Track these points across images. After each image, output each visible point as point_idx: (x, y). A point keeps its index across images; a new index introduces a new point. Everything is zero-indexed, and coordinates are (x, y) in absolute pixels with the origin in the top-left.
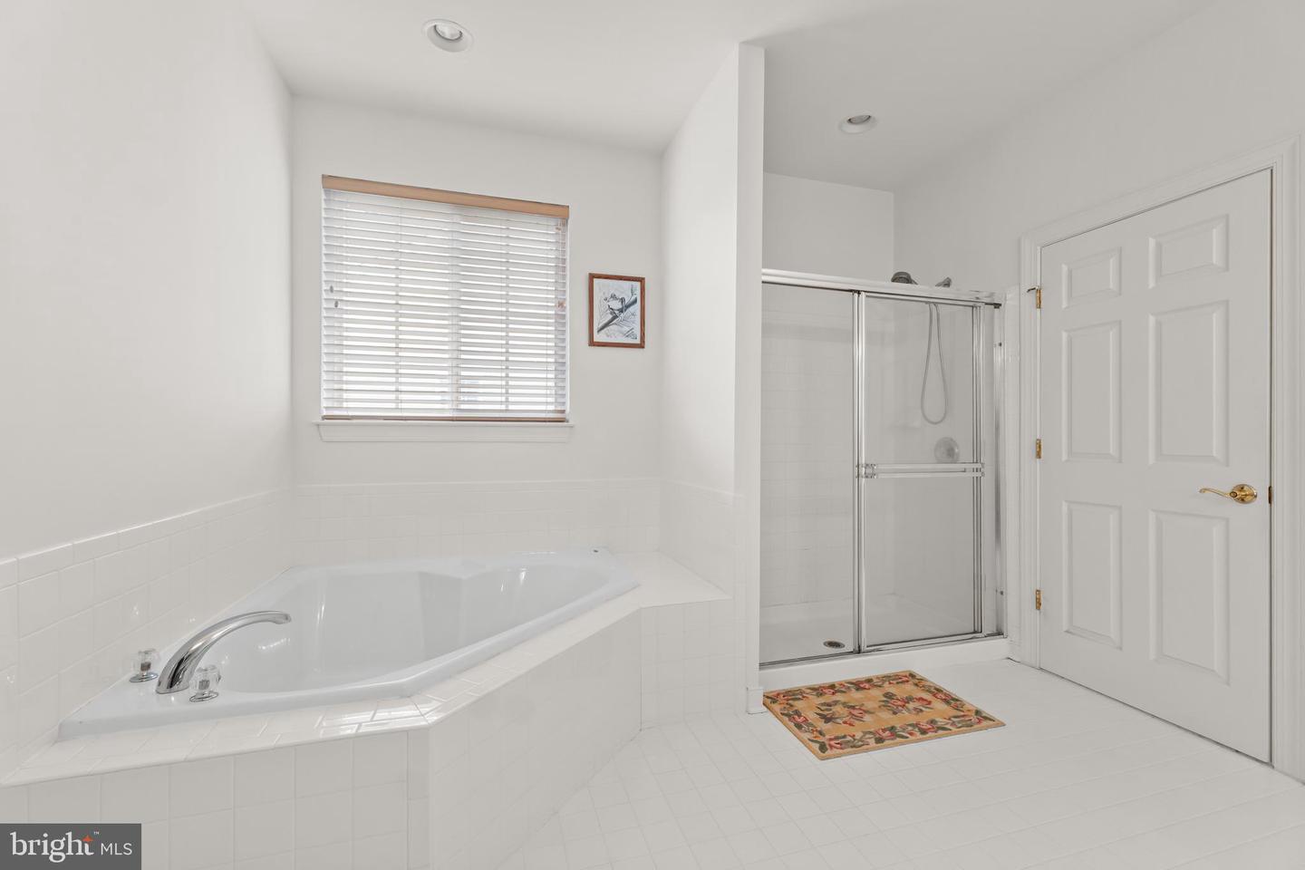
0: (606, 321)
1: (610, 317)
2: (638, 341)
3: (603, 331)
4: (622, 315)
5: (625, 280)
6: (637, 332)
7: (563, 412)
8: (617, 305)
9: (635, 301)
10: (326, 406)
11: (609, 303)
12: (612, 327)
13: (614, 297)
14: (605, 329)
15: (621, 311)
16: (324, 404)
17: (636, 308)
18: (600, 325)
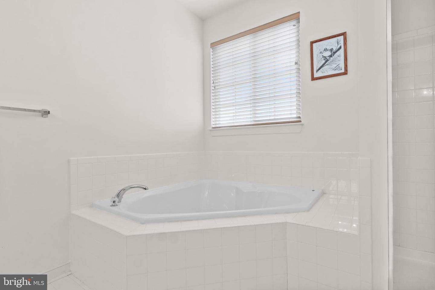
0: (321, 64)
1: (324, 61)
2: (343, 71)
3: (319, 71)
4: (331, 58)
5: (332, 38)
6: (342, 65)
7: (299, 117)
8: (328, 54)
9: (340, 48)
10: (213, 124)
11: (323, 54)
12: (325, 67)
13: (326, 50)
14: (321, 69)
15: (331, 56)
16: (213, 123)
17: (342, 51)
18: (318, 68)
